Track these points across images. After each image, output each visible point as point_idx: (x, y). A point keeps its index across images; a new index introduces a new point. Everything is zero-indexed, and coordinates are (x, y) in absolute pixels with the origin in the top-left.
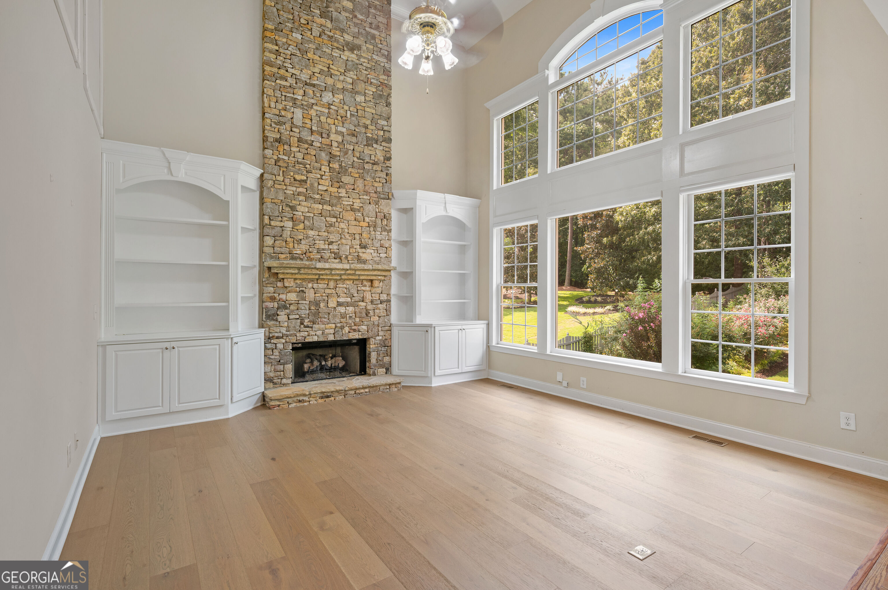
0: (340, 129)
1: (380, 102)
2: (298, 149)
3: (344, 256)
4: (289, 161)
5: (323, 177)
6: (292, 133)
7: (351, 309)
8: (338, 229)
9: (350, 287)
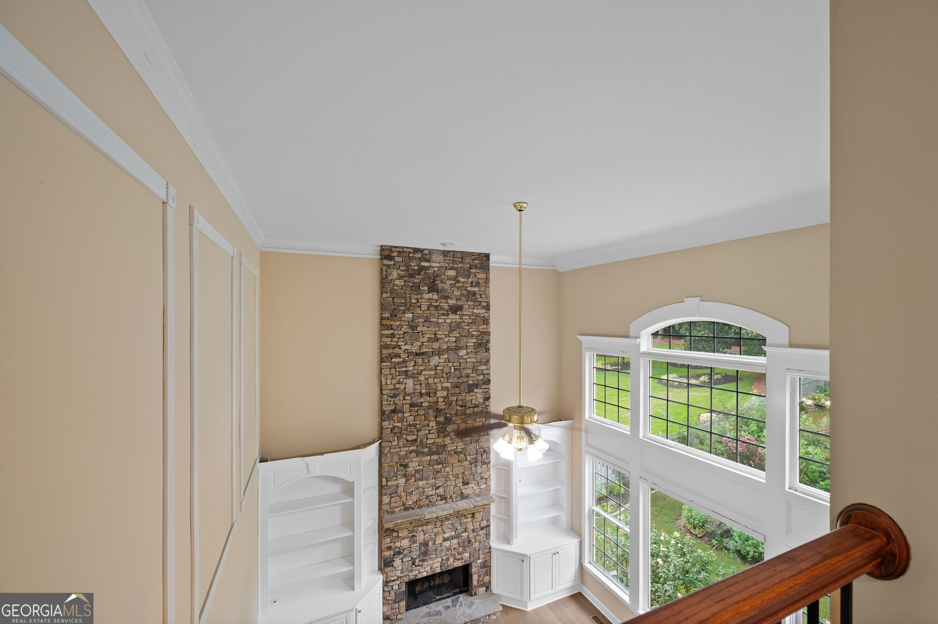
0: (445, 385)
1: (480, 350)
2: (409, 414)
3: (449, 497)
4: (402, 427)
5: (431, 432)
6: (405, 402)
7: (455, 541)
8: (444, 474)
9: (455, 522)
